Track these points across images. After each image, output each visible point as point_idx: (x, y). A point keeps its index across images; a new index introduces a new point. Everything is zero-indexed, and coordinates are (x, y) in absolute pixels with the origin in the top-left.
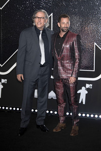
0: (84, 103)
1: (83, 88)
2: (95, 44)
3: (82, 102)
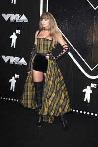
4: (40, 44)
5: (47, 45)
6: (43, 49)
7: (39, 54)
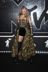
0: (8, 47)
1: (8, 40)
2: (12, 21)
3: (7, 46)
4: (21, 22)
5: (24, 22)
6: (23, 25)
7: (21, 27)
